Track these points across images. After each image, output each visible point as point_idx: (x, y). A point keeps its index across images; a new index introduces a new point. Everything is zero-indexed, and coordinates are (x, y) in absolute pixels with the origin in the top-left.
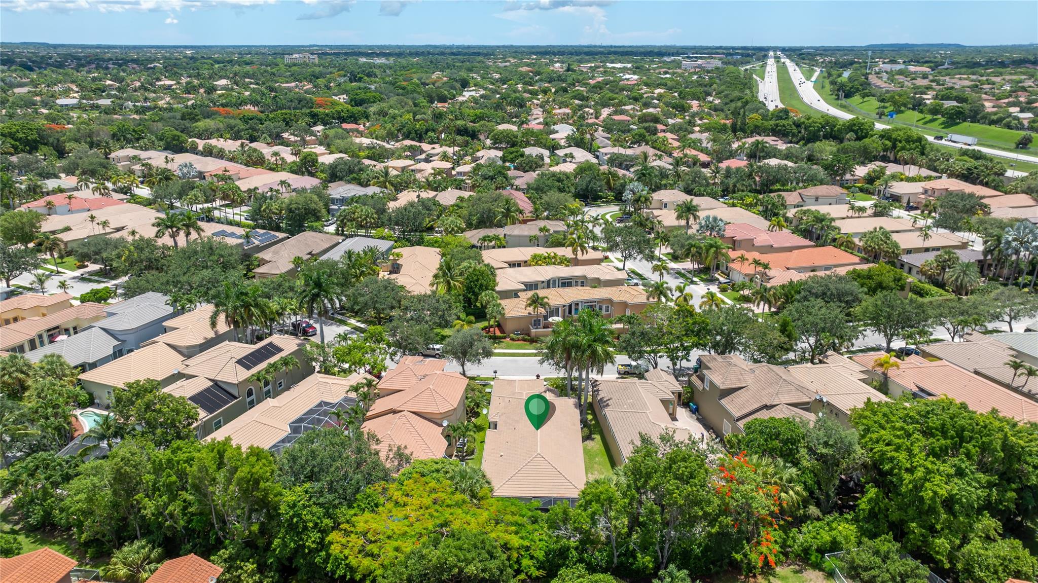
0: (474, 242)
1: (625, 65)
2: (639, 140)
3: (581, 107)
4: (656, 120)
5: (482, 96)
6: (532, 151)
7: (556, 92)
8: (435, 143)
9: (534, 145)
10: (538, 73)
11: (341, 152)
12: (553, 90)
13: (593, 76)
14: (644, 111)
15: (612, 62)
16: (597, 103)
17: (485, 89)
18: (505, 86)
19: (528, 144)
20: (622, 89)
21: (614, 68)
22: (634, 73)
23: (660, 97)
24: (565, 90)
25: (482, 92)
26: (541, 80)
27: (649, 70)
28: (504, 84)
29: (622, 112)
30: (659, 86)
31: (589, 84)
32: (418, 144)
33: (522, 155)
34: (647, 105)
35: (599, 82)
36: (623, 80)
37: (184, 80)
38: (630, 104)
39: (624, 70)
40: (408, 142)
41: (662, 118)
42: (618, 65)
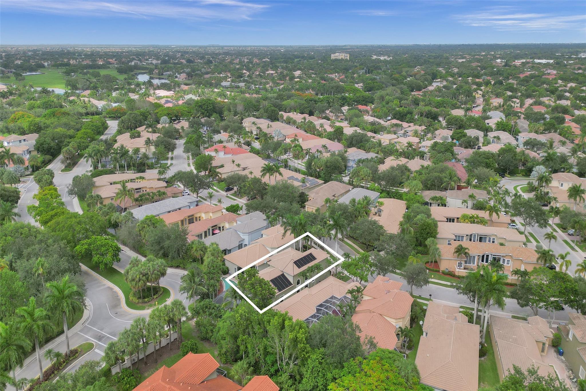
0: (427, 200)
1: (549, 61)
2: (549, 128)
3: (511, 97)
4: (565, 111)
5: (444, 87)
6: (472, 133)
7: (495, 84)
8: (411, 122)
9: (473, 128)
10: (485, 68)
11: (356, 126)
12: (493, 83)
13: (524, 71)
14: (558, 102)
15: (539, 59)
16: (522, 95)
17: (447, 81)
18: (460, 79)
19: (470, 127)
20: (544, 83)
21: (540, 63)
22: (554, 69)
23: (571, 91)
24: (501, 83)
25: (445, 83)
26: (485, 74)
27: (566, 66)
28: (460, 77)
29: (540, 103)
30: (571, 80)
31: (519, 77)
32: (400, 123)
33: (465, 135)
34: (560, 97)
35: (526, 76)
36: (545, 74)
37: (280, 70)
38: (547, 96)
39: (547, 65)
40: (395, 121)
41: (571, 109)
42: (544, 61)
